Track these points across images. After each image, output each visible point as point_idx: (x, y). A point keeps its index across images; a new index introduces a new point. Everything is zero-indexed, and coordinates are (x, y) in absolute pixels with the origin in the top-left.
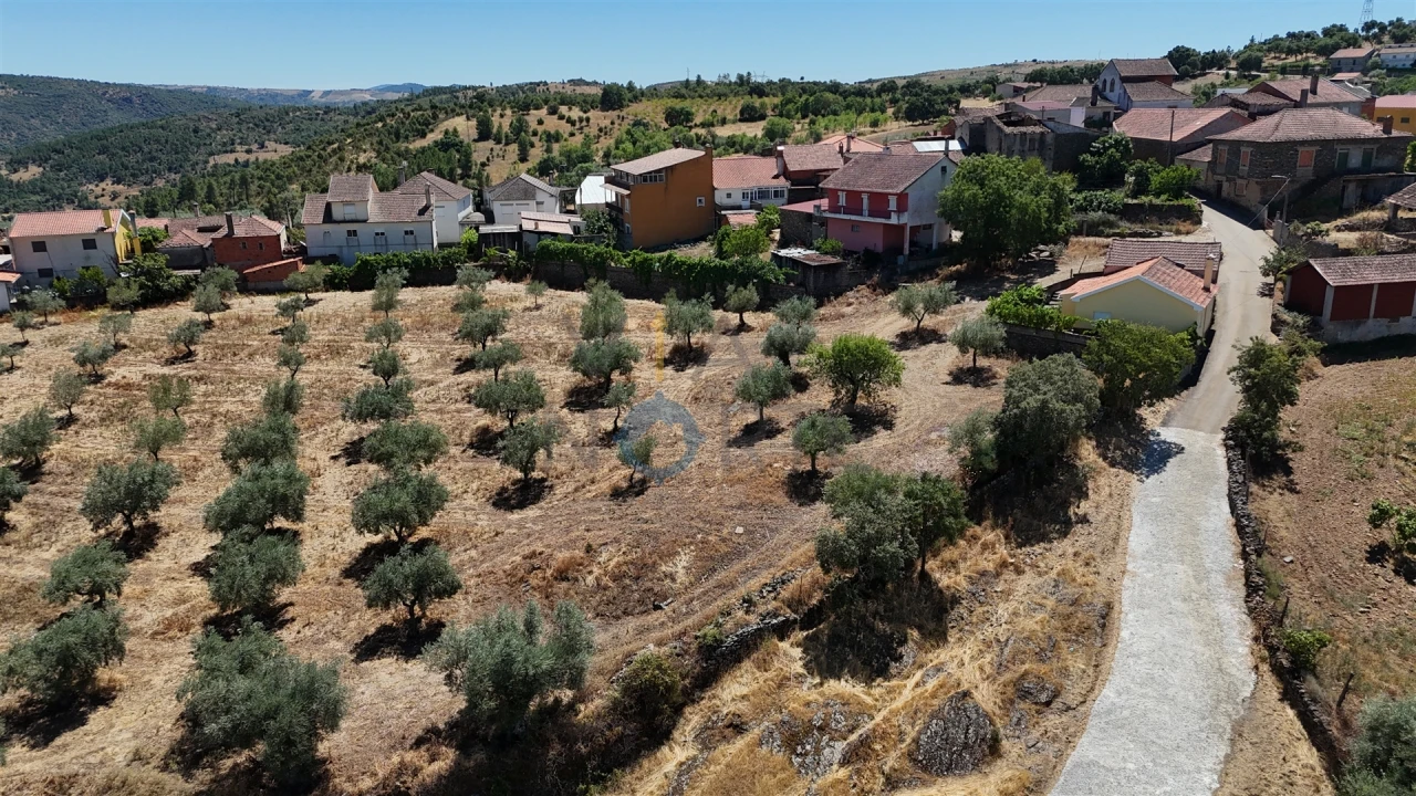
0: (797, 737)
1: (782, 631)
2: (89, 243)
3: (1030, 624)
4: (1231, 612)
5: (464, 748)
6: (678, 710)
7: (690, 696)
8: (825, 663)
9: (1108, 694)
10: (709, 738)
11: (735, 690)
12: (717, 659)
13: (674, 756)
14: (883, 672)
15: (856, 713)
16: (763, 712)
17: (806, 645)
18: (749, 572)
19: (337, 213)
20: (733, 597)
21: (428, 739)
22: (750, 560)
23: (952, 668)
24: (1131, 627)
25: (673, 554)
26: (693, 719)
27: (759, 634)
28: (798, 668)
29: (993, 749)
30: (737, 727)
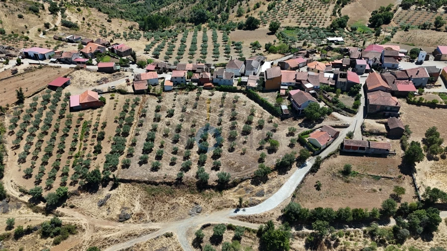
0: (247, 190)
1: (249, 179)
2: (182, 78)
3: (274, 184)
4: (294, 188)
5: (219, 183)
6: (238, 184)
7: (239, 183)
8: (252, 183)
9: (276, 193)
10: (240, 187)
11: (243, 183)
12: (242, 180)
13: (236, 188)
14: (257, 186)
15: (253, 188)
16: (245, 186)
17: (251, 181)
18: (250, 171)
19: (218, 77)
20: (246, 174)
21: (216, 181)
22: (250, 169)
23: (264, 187)
24: (283, 188)
25: (243, 166)
26: (239, 185)
27: (247, 179)
28: (250, 183)
29: (263, 196)
30: (242, 187)
